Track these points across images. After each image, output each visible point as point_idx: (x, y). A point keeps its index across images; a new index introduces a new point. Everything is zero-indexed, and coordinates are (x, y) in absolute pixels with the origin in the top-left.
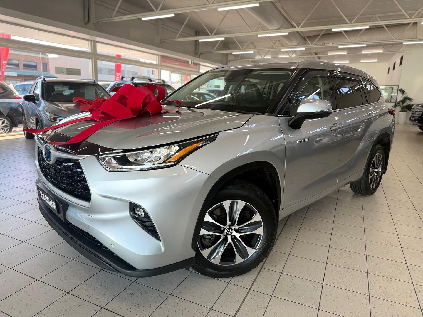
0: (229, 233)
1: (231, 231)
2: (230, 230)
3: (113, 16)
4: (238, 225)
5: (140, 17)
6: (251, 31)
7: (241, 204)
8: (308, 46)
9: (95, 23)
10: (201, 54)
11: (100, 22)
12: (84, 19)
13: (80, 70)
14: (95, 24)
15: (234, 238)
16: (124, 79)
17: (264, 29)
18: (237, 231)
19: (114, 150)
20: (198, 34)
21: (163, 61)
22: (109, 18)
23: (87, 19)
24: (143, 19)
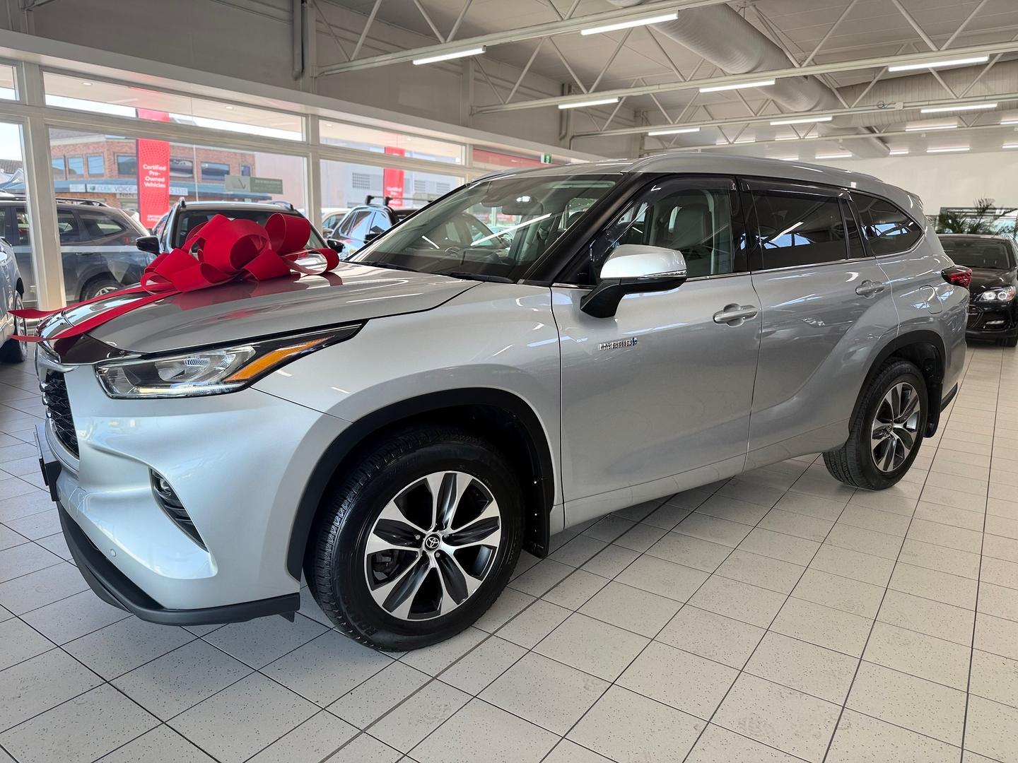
0: (431, 547)
1: (437, 541)
2: (435, 539)
3: (352, 59)
4: (454, 527)
5: (409, 59)
6: (682, 80)
7: (464, 480)
8: (838, 112)
9: (315, 75)
10: (573, 137)
11: (326, 73)
12: (293, 69)
13: (281, 181)
14: (316, 78)
15: (442, 557)
16: (372, 202)
17: (713, 75)
18: (449, 540)
19: (126, 353)
20: (566, 90)
21: (476, 158)
22: (346, 62)
23: (298, 67)
24: (416, 62)
